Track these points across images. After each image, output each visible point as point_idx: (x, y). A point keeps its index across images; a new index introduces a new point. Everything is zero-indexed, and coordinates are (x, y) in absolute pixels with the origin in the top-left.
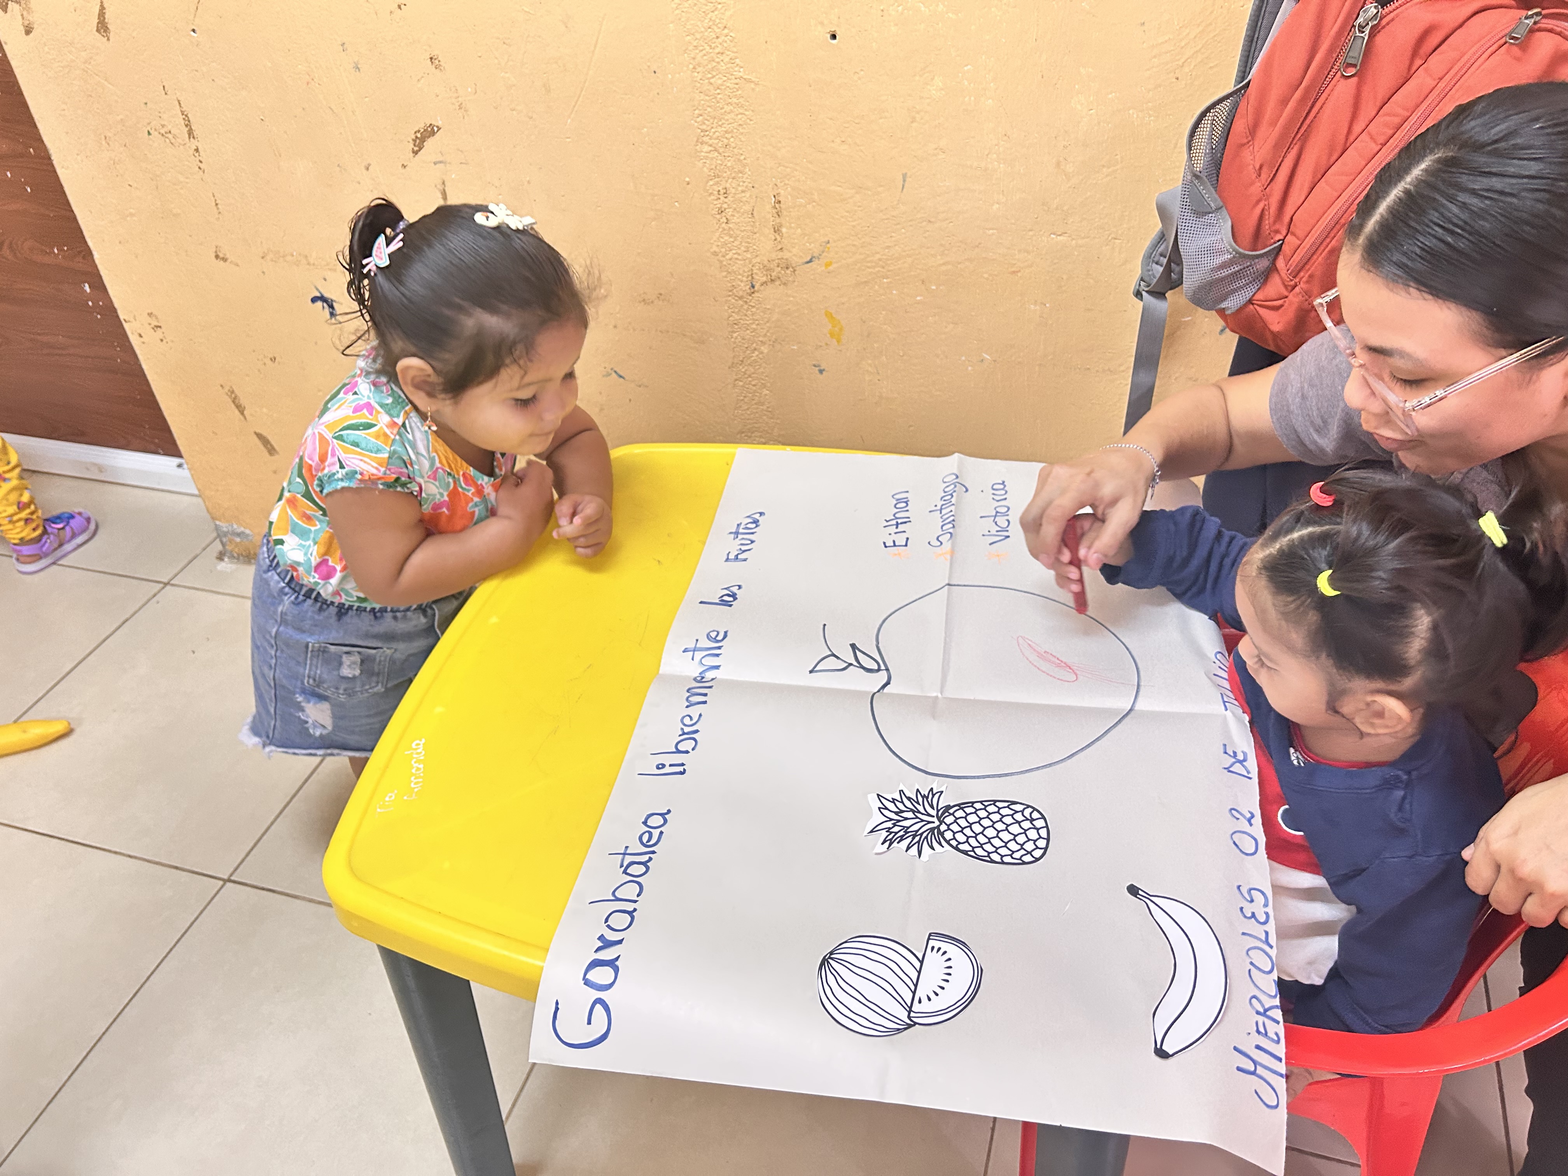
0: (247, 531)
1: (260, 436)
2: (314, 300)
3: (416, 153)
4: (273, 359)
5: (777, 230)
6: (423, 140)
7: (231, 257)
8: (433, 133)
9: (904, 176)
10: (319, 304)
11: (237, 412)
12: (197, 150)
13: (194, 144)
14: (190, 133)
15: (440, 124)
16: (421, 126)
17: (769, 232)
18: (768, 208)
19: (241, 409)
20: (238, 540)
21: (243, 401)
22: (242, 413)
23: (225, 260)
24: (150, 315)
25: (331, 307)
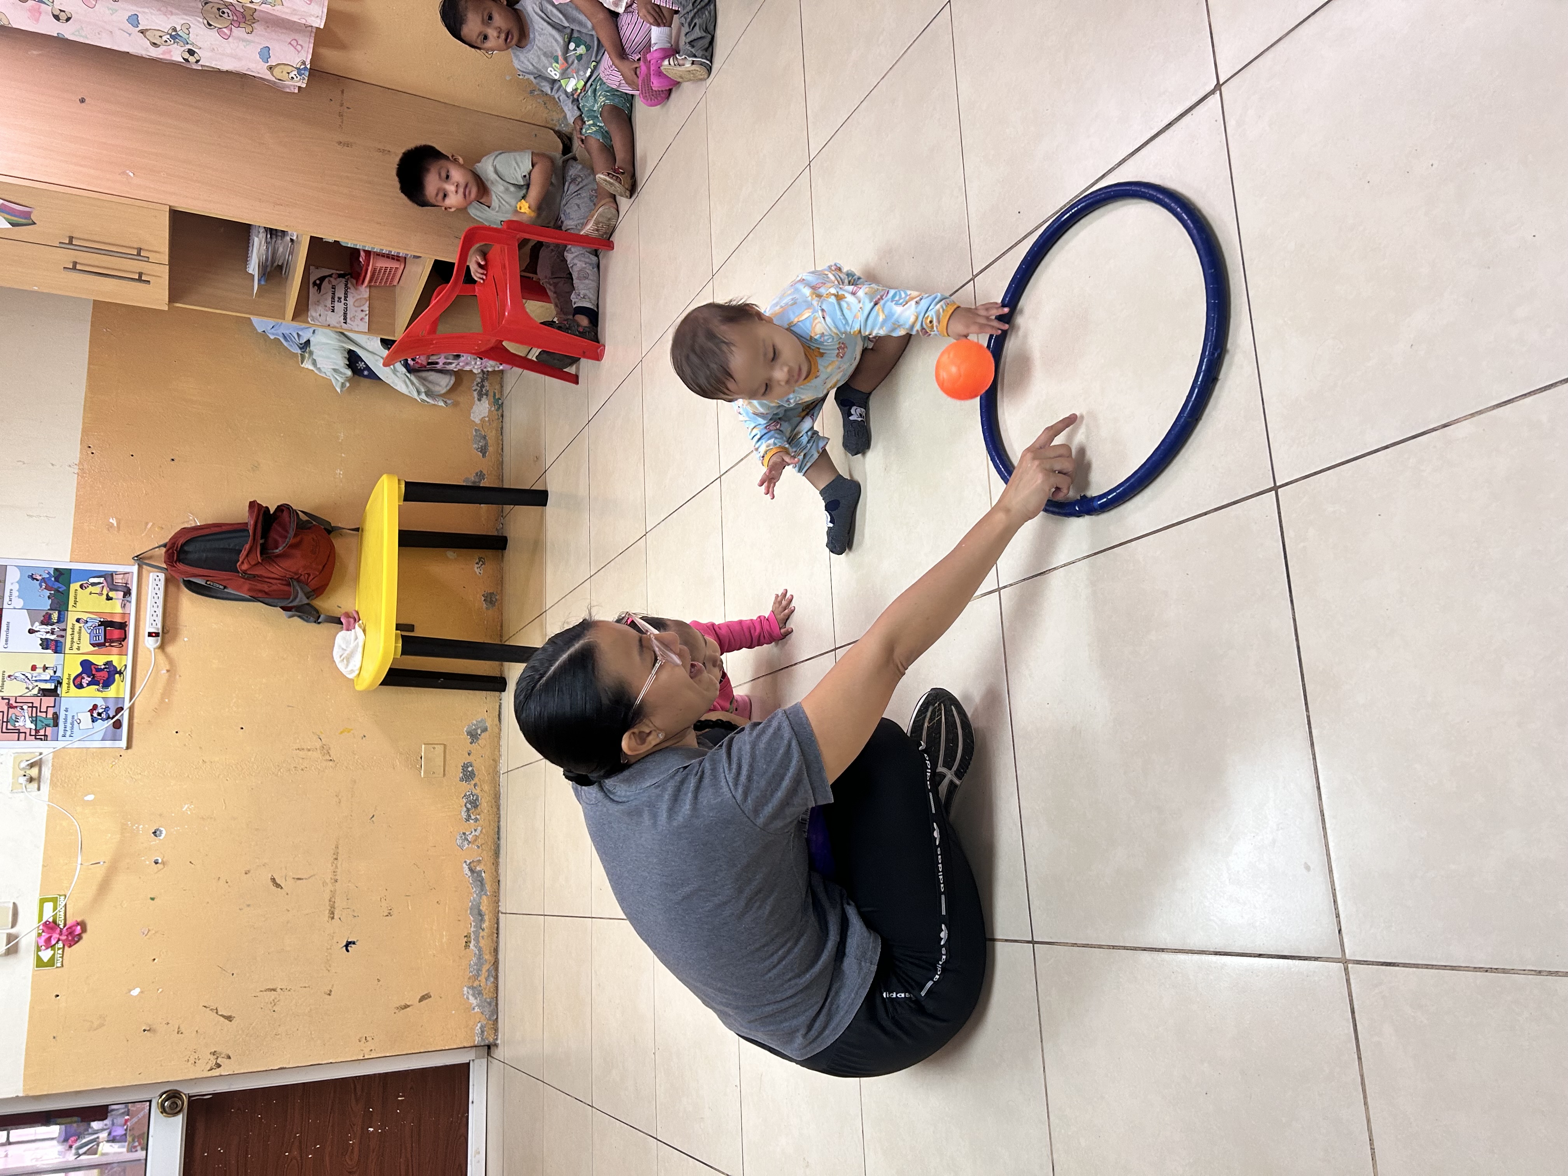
0: (479, 1025)
1: (420, 1001)
2: (348, 951)
3: (282, 888)
4: (379, 980)
5: (309, 750)
6: (277, 884)
7: (329, 988)
8: (274, 879)
10: (349, 948)
11: (408, 1009)
12: (281, 989)
13: (278, 990)
14: (274, 990)
15: (270, 875)
16: (271, 884)
17: (310, 753)
18: (301, 752)
19: (406, 1006)
20: (486, 1035)
21: (403, 1004)
22: (409, 1006)
23: (331, 991)
24: (360, 1041)
25: (350, 943)
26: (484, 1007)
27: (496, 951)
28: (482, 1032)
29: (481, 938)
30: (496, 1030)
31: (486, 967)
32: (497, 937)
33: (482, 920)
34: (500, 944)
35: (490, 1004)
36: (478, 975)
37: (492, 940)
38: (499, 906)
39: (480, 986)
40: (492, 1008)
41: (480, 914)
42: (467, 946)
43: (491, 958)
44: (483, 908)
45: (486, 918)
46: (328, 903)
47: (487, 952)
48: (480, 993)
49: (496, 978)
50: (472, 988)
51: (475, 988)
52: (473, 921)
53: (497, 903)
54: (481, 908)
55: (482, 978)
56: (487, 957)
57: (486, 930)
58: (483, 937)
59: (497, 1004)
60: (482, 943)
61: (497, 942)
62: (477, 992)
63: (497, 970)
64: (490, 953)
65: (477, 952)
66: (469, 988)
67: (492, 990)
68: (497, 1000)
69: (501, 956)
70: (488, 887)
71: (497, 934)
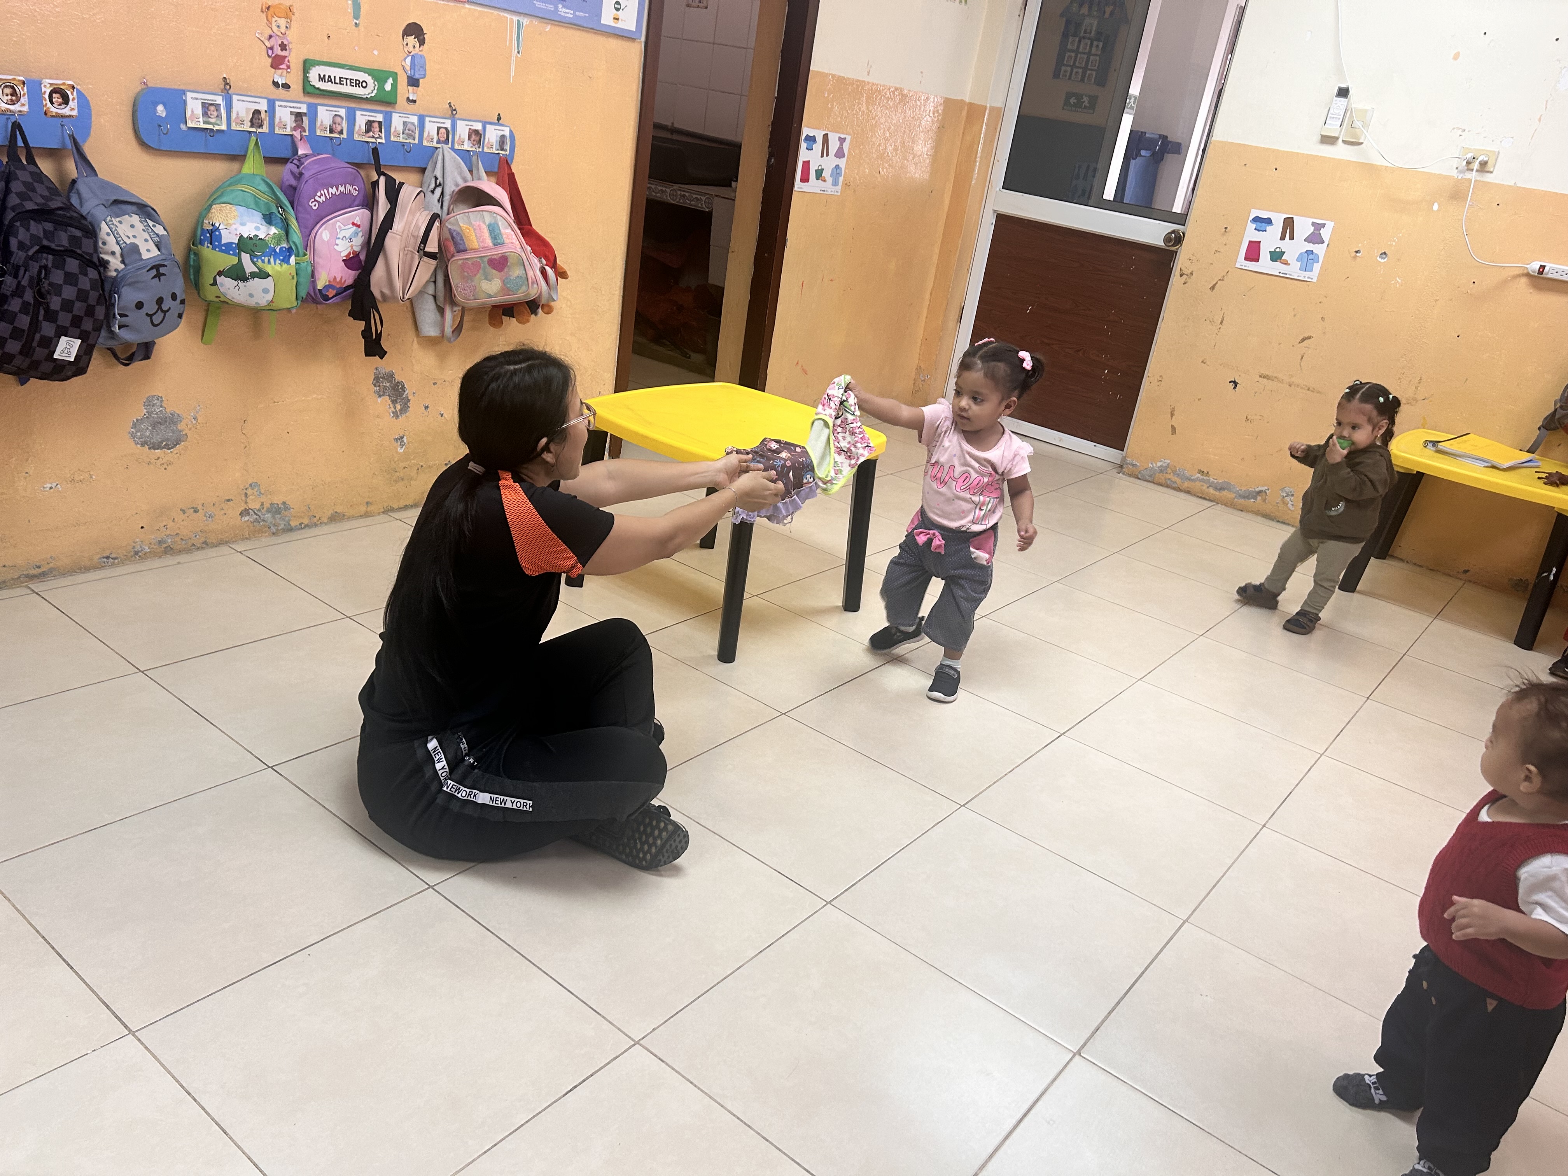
0: (1138, 464)
1: (1172, 426)
2: (1230, 382)
3: (1300, 343)
4: (1199, 400)
5: (1417, 388)
6: (1305, 340)
7: (1208, 363)
8: (1310, 338)
9: (1467, 379)
10: (1232, 383)
11: (1170, 416)
12: (1220, 328)
13: (1220, 326)
14: (1221, 323)
15: (1314, 336)
16: (1306, 335)
17: (1414, 388)
18: (1417, 381)
19: (1172, 415)
20: (1131, 467)
21: (1176, 413)
22: (1172, 417)
23: (1205, 363)
24: (1160, 376)
25: (1236, 385)
26: (1150, 471)
27: (1188, 492)
28: (1133, 465)
29: (1201, 483)
30: (1130, 475)
31: (1178, 481)
32: (1198, 496)
33: (1216, 489)
34: (1192, 497)
35: (1150, 476)
36: (1174, 474)
37: (1198, 493)
38: (1222, 505)
39: (1166, 473)
40: (1147, 477)
41: (1221, 489)
42: (1201, 472)
43: (1184, 487)
44: (1225, 493)
45: (1217, 493)
46: (1275, 375)
47: (1189, 486)
48: (1161, 471)
49: (1168, 486)
50: (1168, 466)
51: (1166, 469)
52: (1217, 482)
53: (1225, 505)
54: (1226, 491)
55: (1171, 476)
56: (1186, 484)
57: (1207, 490)
58: (1202, 485)
59: (1148, 481)
60: (1198, 484)
61: (1194, 495)
62: (1162, 470)
63: (1174, 489)
64: (1188, 487)
65: (1193, 478)
66: (1168, 464)
67: (1160, 481)
68: (1151, 482)
69: (1182, 495)
70: (1241, 501)
71: (1201, 497)
